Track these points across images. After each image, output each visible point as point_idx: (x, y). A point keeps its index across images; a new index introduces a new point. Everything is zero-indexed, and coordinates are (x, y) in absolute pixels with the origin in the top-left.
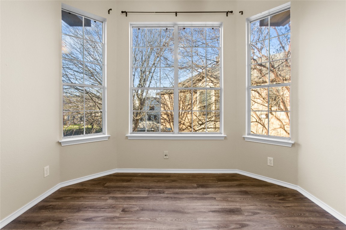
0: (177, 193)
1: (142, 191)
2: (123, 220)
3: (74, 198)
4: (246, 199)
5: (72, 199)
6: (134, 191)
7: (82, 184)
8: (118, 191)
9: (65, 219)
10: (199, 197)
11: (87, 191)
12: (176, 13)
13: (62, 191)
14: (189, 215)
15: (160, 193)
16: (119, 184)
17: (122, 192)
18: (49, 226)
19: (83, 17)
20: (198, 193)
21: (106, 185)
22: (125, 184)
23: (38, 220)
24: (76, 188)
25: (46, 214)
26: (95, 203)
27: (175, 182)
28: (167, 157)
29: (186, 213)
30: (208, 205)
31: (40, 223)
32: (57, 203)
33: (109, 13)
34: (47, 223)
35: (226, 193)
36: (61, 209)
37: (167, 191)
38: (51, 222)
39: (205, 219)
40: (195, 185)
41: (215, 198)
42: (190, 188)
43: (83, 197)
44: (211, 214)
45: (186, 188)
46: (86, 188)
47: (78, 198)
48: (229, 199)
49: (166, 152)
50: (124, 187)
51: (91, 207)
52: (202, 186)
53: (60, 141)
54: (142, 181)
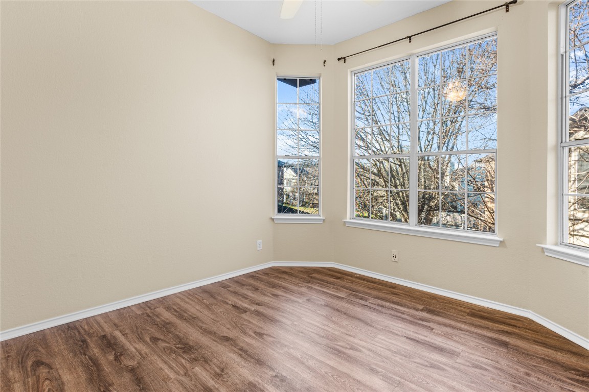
0: (383, 306)
1: (343, 291)
2: (301, 307)
3: (276, 277)
4: (488, 348)
5: (275, 277)
6: (334, 288)
7: (291, 268)
8: (318, 283)
9: (260, 289)
10: (410, 321)
11: (291, 275)
12: (410, 38)
13: (272, 269)
14: (371, 329)
15: (361, 299)
16: (325, 278)
17: (322, 285)
18: (248, 289)
19: (298, 79)
20: (412, 316)
21: (312, 275)
22: (332, 280)
23: (244, 283)
24: (284, 270)
25: (252, 281)
26: (290, 286)
27: (394, 295)
28: (396, 260)
29: (371, 326)
30: (410, 331)
31: (244, 285)
32: (263, 277)
33: (324, 66)
34: (247, 287)
35: (462, 330)
36: (263, 281)
37: (372, 300)
38: (251, 288)
39: (387, 340)
40: (421, 307)
41: (432, 329)
42: (409, 308)
43: (284, 279)
44: (404, 339)
45: (404, 305)
46: (292, 272)
47: (280, 278)
48: (455, 338)
49: (395, 252)
50: (327, 282)
51: (284, 288)
52: (430, 311)
53: (273, 218)
54: (352, 282)
